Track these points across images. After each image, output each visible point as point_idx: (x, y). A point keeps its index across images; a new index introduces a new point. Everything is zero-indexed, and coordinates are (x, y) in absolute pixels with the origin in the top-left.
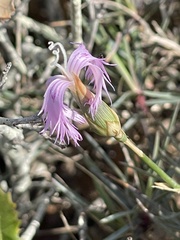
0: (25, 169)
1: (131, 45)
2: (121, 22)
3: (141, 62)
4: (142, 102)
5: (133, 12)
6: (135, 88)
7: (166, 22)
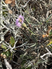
0: (15, 35)
1: (29, 19)
2: (27, 15)
3: (30, 20)
4: (30, 25)
5: (29, 14)
6: (29, 24)
7: (33, 15)
